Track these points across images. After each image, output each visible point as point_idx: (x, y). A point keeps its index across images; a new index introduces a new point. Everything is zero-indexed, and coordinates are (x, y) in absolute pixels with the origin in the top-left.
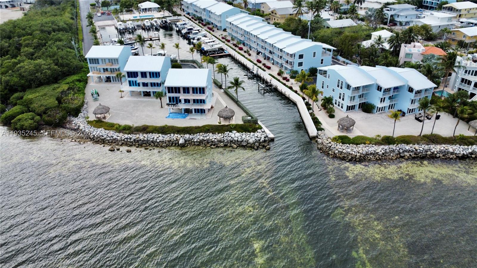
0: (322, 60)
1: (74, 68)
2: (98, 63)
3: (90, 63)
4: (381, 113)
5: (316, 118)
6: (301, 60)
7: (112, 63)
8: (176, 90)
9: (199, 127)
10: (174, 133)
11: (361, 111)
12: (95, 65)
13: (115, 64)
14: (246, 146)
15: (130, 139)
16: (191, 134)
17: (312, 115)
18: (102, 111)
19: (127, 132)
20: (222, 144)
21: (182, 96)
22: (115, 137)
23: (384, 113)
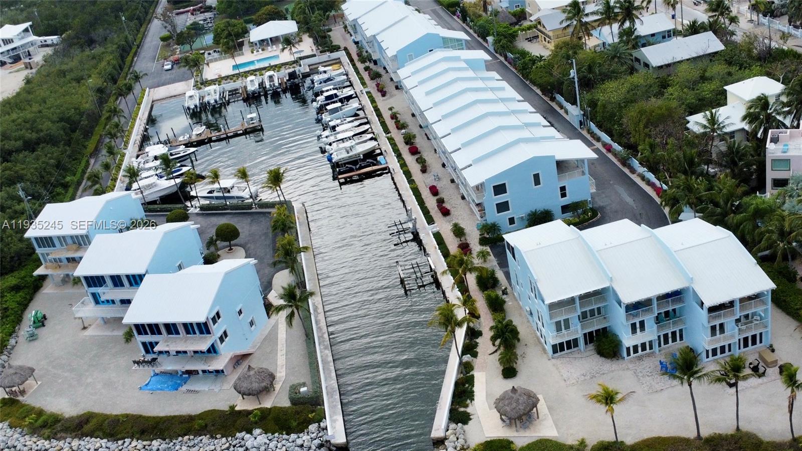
0: (563, 189)
1: (12, 258)
2: (54, 246)
3: (40, 247)
4: (640, 358)
5: (470, 380)
6: (501, 198)
7: (80, 244)
8: (154, 329)
9: (191, 418)
10: (132, 438)
11: (593, 352)
12: (47, 248)
13: (85, 244)
16: (164, 440)
17: (466, 368)
18: (12, 380)
19: (47, 432)
21: (164, 343)
23: (649, 355)
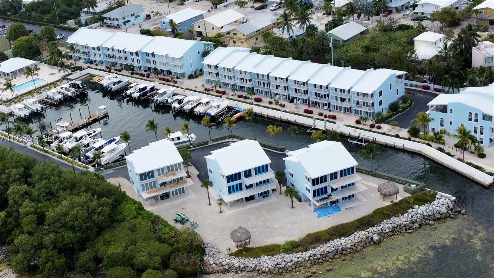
0: (397, 90)
6: (381, 98)
8: (322, 179)
10: (355, 231)
12: (148, 180)
14: (441, 218)
15: (315, 255)
16: (374, 226)
20: (416, 225)
21: (334, 184)
22: (295, 260)
